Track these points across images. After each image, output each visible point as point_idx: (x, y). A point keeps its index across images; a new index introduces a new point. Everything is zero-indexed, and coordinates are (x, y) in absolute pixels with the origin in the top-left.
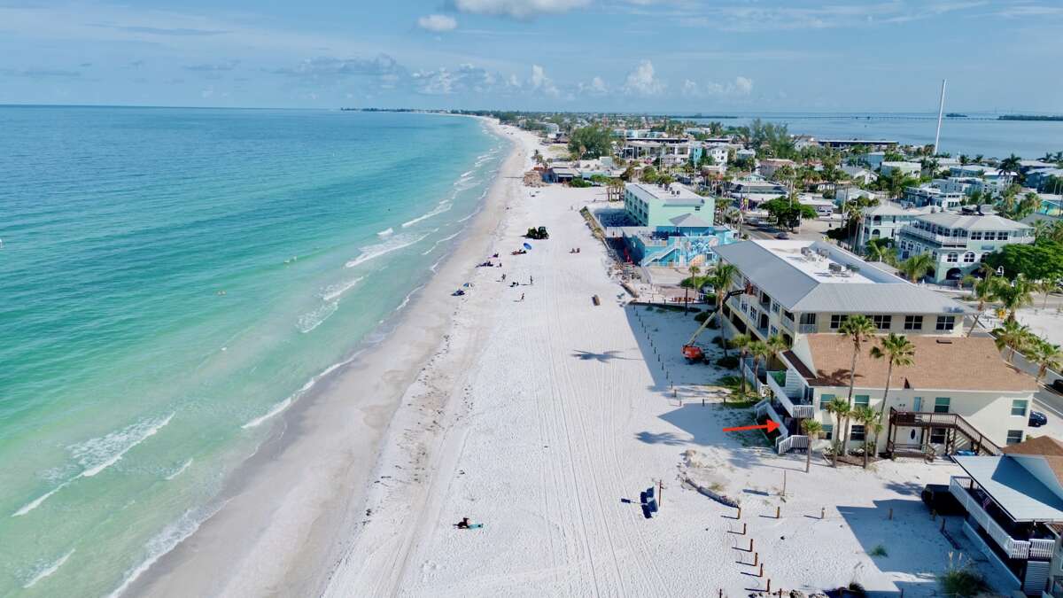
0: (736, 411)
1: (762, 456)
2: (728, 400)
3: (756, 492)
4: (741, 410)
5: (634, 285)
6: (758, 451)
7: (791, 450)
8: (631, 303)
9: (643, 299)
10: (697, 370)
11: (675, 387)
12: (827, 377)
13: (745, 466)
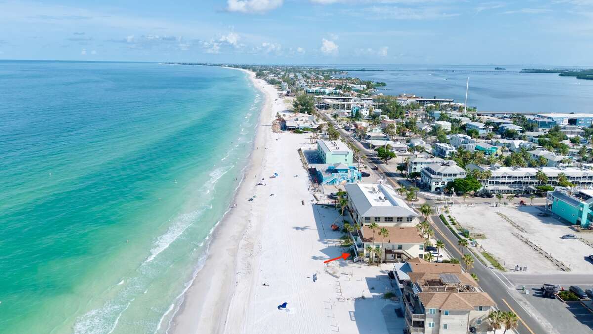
0: (345, 248)
1: (349, 263)
2: (343, 245)
3: (345, 274)
4: (347, 248)
5: (318, 195)
6: (348, 261)
7: (358, 261)
8: (316, 204)
9: (320, 202)
10: (335, 233)
11: (327, 240)
12: (367, 240)
13: (343, 266)
